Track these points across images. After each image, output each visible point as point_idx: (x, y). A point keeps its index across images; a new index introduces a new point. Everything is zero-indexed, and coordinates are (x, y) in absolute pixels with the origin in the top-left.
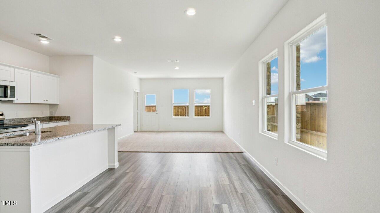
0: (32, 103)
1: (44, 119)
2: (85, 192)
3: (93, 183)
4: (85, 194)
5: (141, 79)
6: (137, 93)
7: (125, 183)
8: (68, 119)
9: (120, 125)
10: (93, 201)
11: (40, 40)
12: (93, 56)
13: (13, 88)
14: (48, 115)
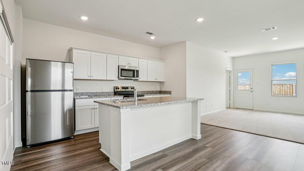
0: (148, 81)
1: (156, 92)
2: (165, 154)
3: (175, 148)
4: (164, 156)
5: (233, 58)
6: (230, 71)
7: (201, 157)
8: (170, 93)
9: (203, 99)
10: (166, 165)
11: (150, 37)
12: (185, 42)
13: (138, 71)
14: (158, 89)
